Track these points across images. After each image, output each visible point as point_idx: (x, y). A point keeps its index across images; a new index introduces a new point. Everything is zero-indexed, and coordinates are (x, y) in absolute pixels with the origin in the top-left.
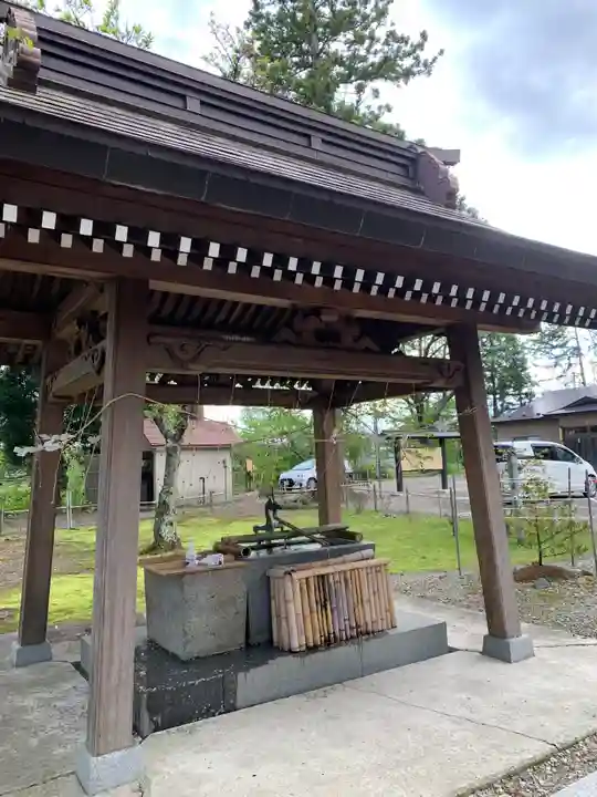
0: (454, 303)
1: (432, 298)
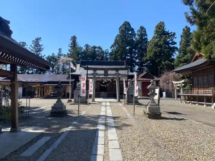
0: (16, 61)
1: (12, 59)
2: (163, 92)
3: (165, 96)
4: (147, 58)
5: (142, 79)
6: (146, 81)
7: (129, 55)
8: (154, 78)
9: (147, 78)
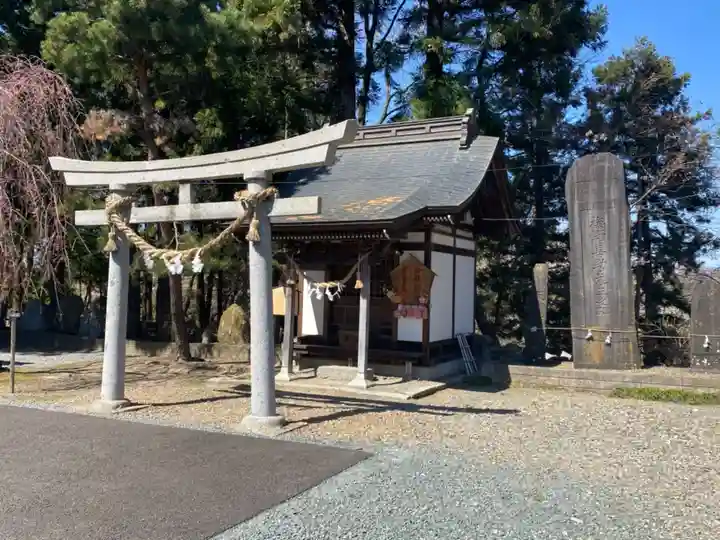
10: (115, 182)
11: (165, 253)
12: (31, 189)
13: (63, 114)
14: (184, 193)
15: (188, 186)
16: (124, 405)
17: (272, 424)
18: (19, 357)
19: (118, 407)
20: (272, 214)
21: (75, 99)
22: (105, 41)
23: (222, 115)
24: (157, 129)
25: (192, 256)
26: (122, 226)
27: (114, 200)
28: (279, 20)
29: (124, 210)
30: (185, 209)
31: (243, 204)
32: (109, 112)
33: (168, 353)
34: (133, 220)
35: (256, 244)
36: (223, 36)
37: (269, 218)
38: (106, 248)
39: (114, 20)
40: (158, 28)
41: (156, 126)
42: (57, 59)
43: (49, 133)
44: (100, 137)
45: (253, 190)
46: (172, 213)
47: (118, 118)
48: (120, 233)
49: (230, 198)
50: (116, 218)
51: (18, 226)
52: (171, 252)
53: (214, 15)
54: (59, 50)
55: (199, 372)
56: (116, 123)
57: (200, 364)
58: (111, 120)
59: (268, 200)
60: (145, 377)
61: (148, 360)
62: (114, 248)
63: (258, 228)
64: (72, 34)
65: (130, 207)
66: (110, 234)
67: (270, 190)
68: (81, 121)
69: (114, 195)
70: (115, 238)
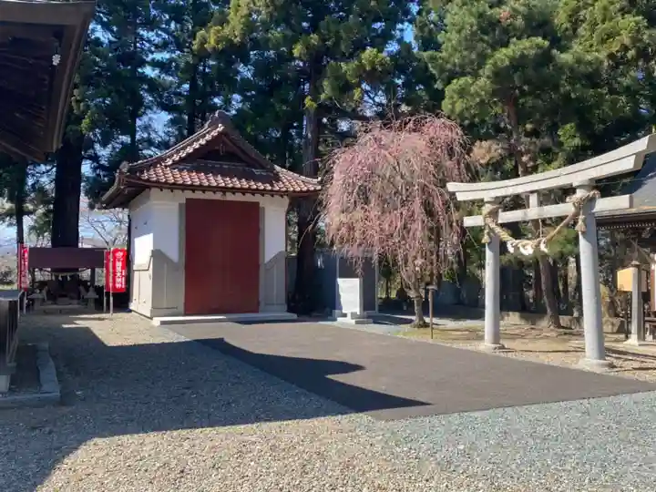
2: (340, 281)
3: (357, 310)
4: (227, 30)
5: (187, 178)
6: (218, 196)
7: (115, 29)
8: (278, 179)
9: (224, 175)
10: (487, 196)
11: (520, 243)
12: (438, 204)
13: (457, 149)
14: (533, 199)
15: (536, 194)
16: (500, 348)
17: (603, 365)
18: (435, 320)
19: (495, 348)
20: (594, 211)
21: (465, 137)
22: (483, 93)
23: (580, 128)
24: (523, 150)
25: (539, 243)
26: (492, 225)
27: (487, 208)
28: (627, 41)
29: (494, 214)
30: (534, 211)
31: (574, 204)
32: (489, 142)
33: (545, 323)
34: (500, 222)
35: (583, 233)
36: (572, 70)
37: (594, 214)
38: (483, 241)
39: (488, 77)
40: (520, 77)
41: (522, 148)
42: (452, 111)
43: (448, 163)
44: (482, 162)
45: (580, 194)
46: (525, 214)
47: (495, 146)
48: (492, 230)
49: (563, 201)
50: (489, 220)
51: (431, 229)
52: (525, 242)
53: (563, 56)
54: (453, 104)
55: (566, 337)
56: (493, 151)
57: (567, 331)
58: (490, 148)
59: (591, 200)
60: (522, 337)
61: (527, 327)
62: (488, 241)
63: (584, 221)
64: (462, 93)
65: (497, 212)
66: (486, 231)
67: (592, 193)
68: (469, 152)
69: (487, 205)
70: (488, 234)
